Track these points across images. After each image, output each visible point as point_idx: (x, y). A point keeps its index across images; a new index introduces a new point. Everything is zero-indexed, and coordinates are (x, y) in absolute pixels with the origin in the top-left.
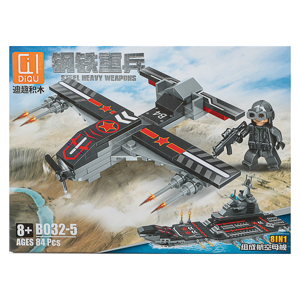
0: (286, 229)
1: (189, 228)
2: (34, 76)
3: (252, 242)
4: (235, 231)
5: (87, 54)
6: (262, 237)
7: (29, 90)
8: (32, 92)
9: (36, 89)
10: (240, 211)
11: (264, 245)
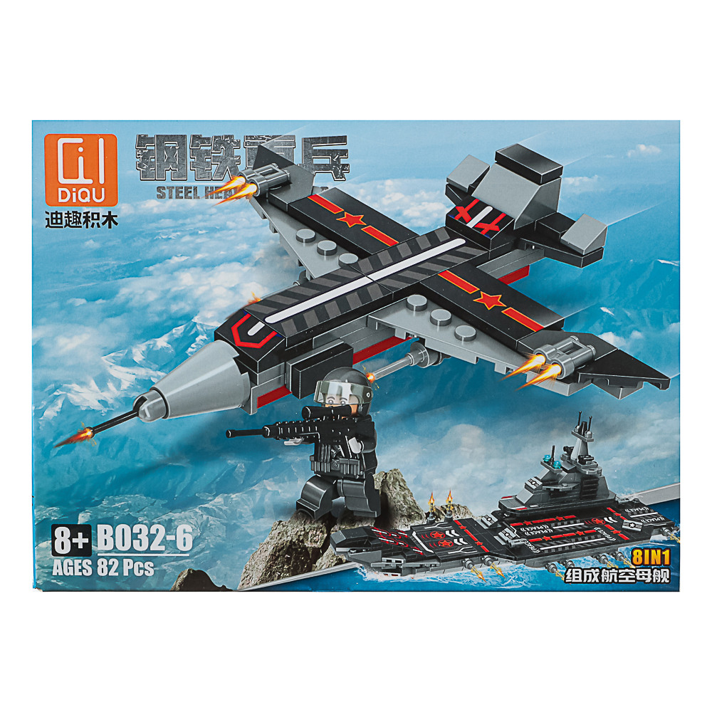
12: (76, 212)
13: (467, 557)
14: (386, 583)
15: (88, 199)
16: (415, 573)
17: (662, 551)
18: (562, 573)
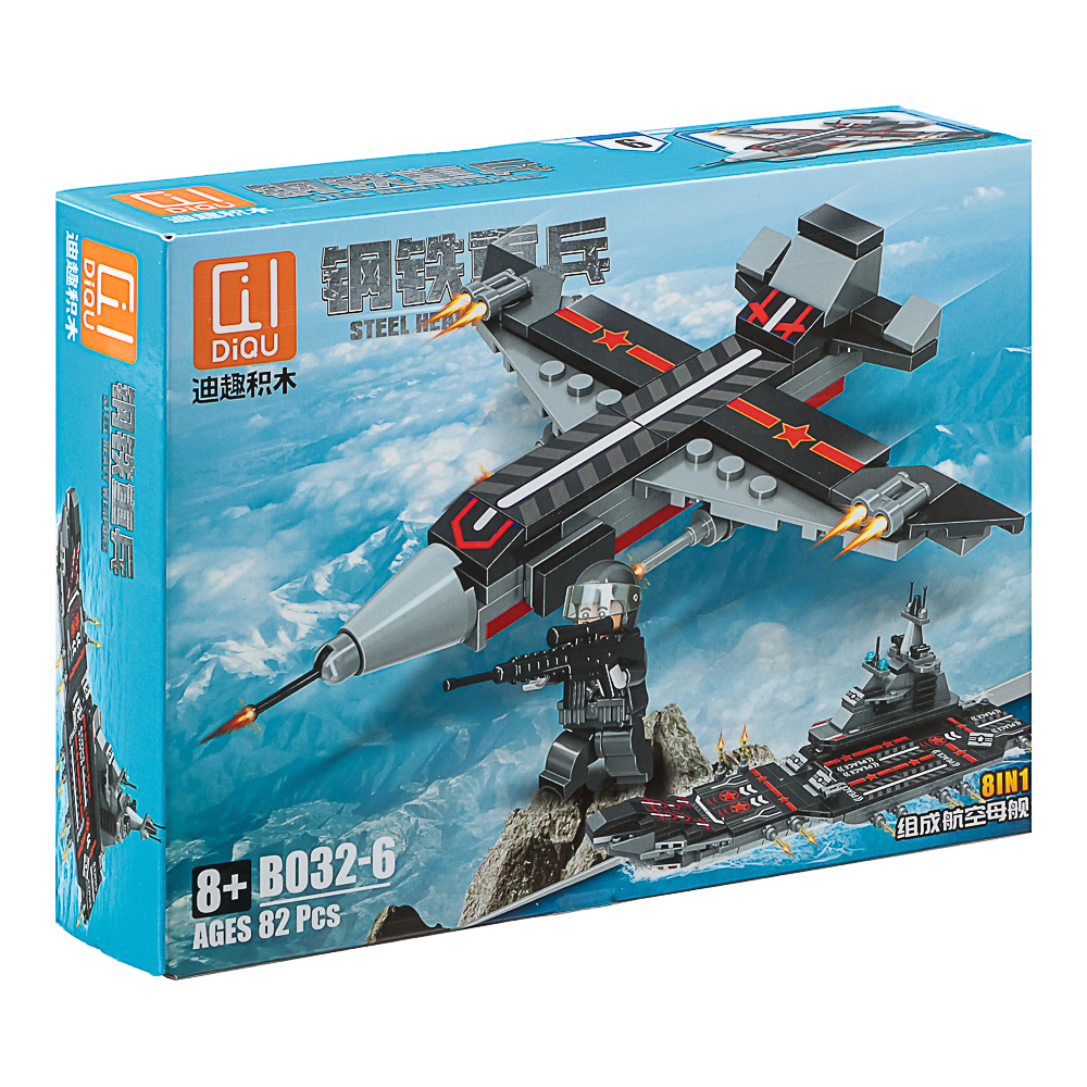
12: (238, 375)
13: (768, 823)
14: (662, 881)
15: (254, 354)
16: (699, 860)
17: (1019, 771)
18: (892, 826)
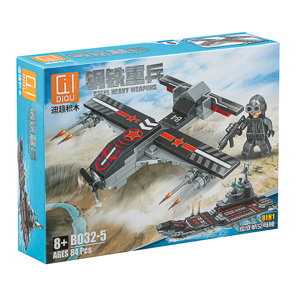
0: (274, 208)
1: (198, 219)
2: (70, 96)
3: (248, 223)
4: (235, 216)
5: (115, 69)
6: (255, 218)
7: (66, 109)
8: (69, 110)
9: (72, 108)
10: (239, 196)
11: (257, 224)
